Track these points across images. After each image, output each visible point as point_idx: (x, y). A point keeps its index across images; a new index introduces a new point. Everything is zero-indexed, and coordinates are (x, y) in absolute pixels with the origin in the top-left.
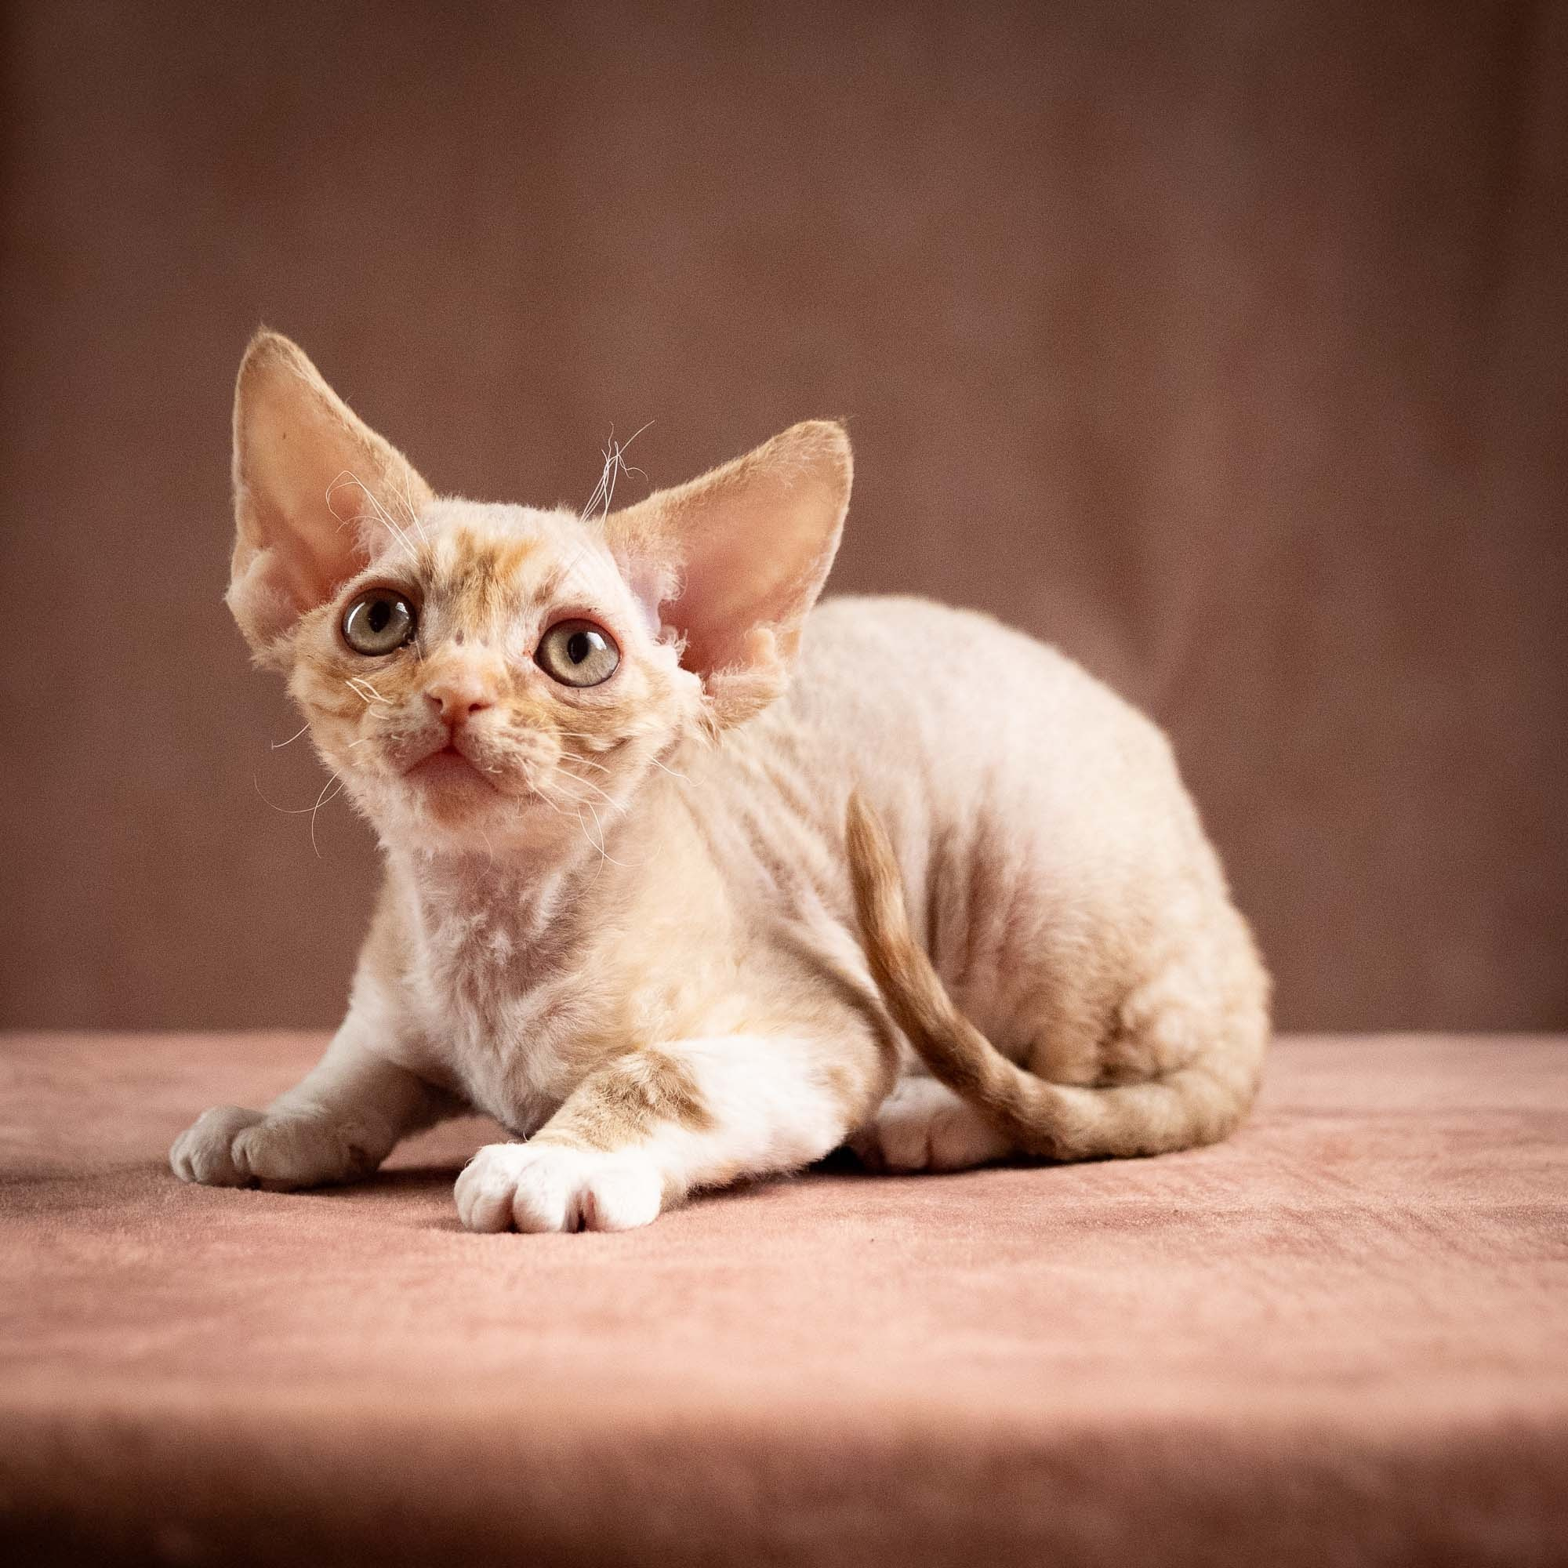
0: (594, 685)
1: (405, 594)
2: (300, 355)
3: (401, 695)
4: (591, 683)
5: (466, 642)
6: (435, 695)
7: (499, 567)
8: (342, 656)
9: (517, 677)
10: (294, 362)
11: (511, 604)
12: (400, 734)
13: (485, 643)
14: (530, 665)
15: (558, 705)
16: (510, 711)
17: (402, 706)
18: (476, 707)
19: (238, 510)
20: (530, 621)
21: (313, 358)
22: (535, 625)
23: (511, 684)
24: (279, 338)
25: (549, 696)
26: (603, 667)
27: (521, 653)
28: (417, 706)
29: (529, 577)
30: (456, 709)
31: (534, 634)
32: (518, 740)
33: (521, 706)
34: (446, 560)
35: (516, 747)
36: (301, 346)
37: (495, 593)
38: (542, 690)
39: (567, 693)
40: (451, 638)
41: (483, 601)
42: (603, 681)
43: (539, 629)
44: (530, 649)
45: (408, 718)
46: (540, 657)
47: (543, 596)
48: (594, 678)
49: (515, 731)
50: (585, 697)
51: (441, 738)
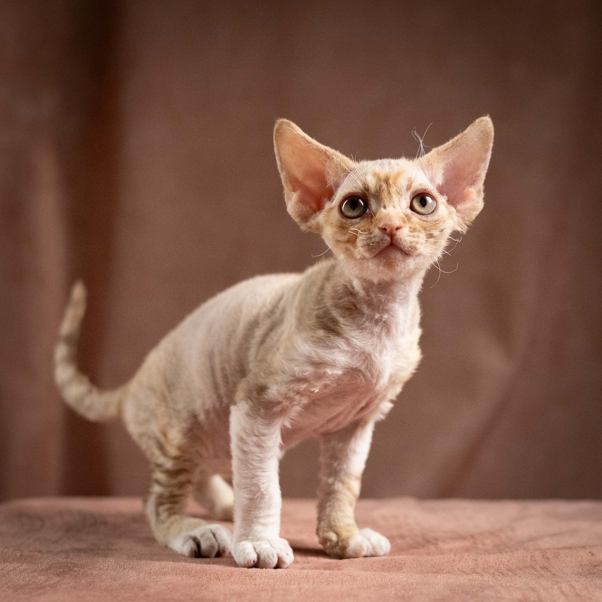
0: (431, 213)
1: (360, 196)
2: (294, 125)
3: (369, 230)
4: (430, 213)
5: (387, 208)
6: (384, 227)
7: (391, 181)
8: (344, 220)
9: (407, 216)
10: (292, 128)
11: (399, 193)
12: (373, 243)
13: (394, 207)
14: (409, 211)
15: (422, 222)
16: (408, 227)
17: (371, 233)
18: (398, 229)
19: (283, 181)
20: (406, 197)
21: (298, 125)
22: (409, 198)
23: (406, 219)
24: (285, 120)
25: (418, 220)
26: (433, 207)
27: (406, 208)
28: (377, 232)
29: (403, 182)
30: (391, 231)
31: (409, 201)
32: (413, 237)
33: (411, 225)
34: (372, 182)
35: (413, 239)
36: (294, 122)
37: (393, 190)
38: (415, 218)
39: (423, 218)
40: (381, 208)
41: (389, 193)
42: (433, 211)
43: (410, 199)
44: (409, 206)
45: (374, 237)
46: (412, 208)
47: (409, 188)
48: (431, 211)
49: (412, 234)
50: (430, 218)
51: (388, 241)
